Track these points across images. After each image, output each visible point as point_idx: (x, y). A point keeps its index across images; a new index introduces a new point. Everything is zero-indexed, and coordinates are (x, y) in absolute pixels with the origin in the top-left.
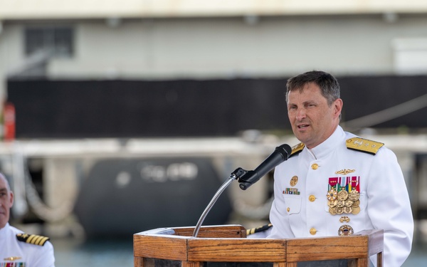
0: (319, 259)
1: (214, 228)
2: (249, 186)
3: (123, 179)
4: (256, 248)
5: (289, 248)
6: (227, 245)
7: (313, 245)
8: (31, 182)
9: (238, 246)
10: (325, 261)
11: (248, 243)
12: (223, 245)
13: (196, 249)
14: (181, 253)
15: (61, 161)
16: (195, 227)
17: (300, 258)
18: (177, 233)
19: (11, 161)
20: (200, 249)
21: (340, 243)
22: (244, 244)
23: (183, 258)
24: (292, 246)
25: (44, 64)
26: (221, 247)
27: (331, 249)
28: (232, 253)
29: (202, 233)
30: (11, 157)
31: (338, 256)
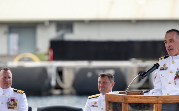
0: (169, 102)
1: (132, 92)
2: (144, 77)
3: (90, 75)
4: (148, 99)
5: (159, 99)
6: (138, 97)
7: (167, 98)
8: (58, 75)
9: (141, 98)
10: (171, 103)
11: (145, 97)
12: (136, 97)
13: (127, 99)
14: (122, 100)
15: (69, 68)
16: (126, 91)
17: (163, 102)
18: (120, 93)
19: (51, 68)
20: (128, 99)
21: (176, 97)
22: (144, 97)
23: (122, 102)
24: (160, 98)
25: (63, 35)
26: (136, 98)
27: (173, 99)
28: (140, 100)
29: (128, 93)
30: (51, 67)
31: (176, 102)
